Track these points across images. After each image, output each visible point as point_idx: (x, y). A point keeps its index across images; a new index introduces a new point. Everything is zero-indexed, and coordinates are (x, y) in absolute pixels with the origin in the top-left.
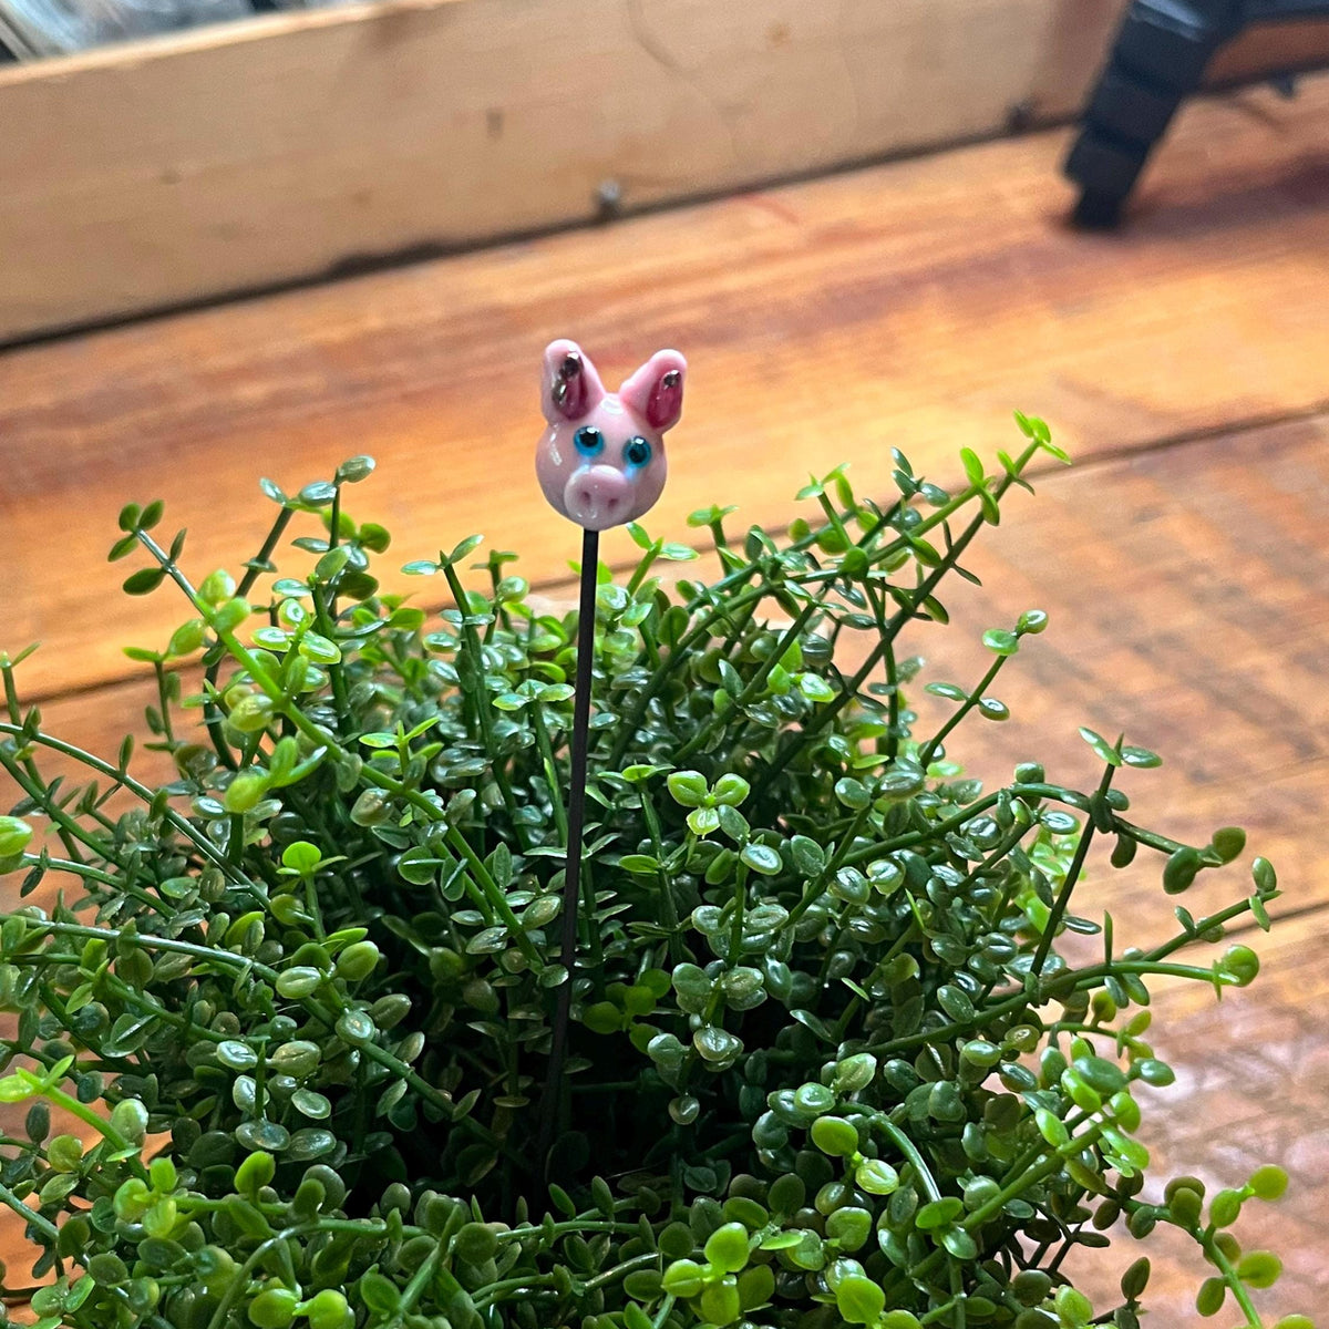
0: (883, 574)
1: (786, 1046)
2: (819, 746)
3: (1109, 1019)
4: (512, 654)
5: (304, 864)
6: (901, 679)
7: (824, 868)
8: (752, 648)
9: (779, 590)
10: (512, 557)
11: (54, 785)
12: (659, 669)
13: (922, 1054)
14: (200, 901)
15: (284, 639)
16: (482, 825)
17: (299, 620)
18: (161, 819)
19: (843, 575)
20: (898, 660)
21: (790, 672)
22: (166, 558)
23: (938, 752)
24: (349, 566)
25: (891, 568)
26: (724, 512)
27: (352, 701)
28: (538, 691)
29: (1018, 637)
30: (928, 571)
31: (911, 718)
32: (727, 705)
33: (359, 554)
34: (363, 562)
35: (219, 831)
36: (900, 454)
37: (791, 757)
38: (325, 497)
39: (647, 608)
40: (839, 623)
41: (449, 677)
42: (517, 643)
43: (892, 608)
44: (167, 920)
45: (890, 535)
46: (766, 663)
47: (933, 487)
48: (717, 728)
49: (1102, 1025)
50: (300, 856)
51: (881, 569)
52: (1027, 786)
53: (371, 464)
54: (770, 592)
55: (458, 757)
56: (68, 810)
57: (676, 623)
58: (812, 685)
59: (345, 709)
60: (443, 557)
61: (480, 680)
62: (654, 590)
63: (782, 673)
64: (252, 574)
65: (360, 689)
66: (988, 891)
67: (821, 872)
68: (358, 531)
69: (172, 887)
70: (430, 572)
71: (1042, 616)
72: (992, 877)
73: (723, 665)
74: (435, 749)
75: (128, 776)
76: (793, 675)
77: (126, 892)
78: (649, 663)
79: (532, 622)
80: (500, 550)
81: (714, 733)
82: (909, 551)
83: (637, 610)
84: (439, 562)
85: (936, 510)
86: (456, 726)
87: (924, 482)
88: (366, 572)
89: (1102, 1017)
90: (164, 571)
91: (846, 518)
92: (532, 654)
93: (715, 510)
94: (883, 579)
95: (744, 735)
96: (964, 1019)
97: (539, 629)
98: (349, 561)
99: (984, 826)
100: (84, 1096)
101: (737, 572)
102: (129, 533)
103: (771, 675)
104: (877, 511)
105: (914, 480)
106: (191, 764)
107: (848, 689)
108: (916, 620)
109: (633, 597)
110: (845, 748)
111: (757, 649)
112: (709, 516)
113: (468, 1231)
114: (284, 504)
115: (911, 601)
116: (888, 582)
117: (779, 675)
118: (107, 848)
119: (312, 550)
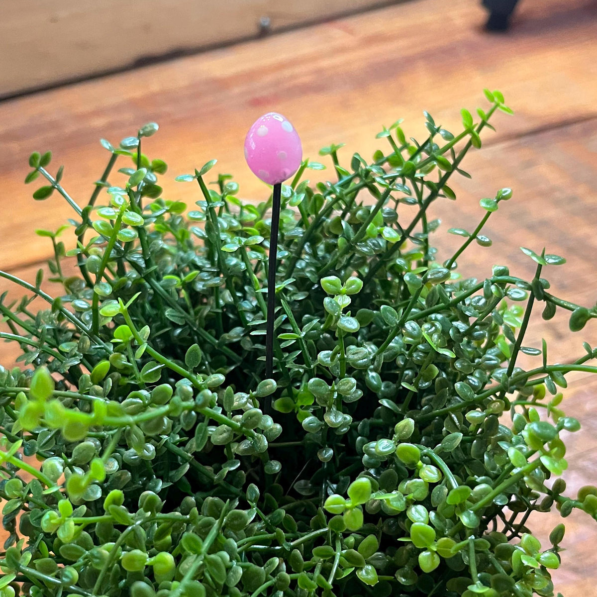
0: (422, 175)
1: (378, 417)
2: (391, 264)
3: (542, 398)
4: (233, 223)
5: (125, 336)
6: (430, 230)
7: (398, 322)
8: (357, 215)
9: (370, 184)
10: (229, 177)
11: (3, 296)
12: (309, 227)
13: (448, 419)
14: (77, 353)
15: (114, 214)
16: (220, 311)
17: (121, 204)
18: (58, 312)
19: (402, 176)
20: (429, 220)
21: (377, 227)
22: (53, 180)
23: (454, 265)
24: (146, 180)
25: (428, 171)
26: (338, 147)
27: (151, 250)
28: (244, 241)
29: (497, 202)
30: (444, 173)
31: (434, 251)
32: (345, 246)
33: (152, 175)
34: (154, 179)
35: (88, 318)
36: (428, 114)
37: (376, 271)
38: (133, 145)
39: (303, 196)
40: (397, 202)
41: (201, 235)
42: (235, 217)
43: (427, 192)
44: (62, 362)
46: (365, 222)
47: (446, 131)
48: (342, 256)
49: (538, 401)
50: (123, 332)
51: (421, 172)
52: (499, 278)
53: (156, 127)
54: (365, 185)
55: (207, 276)
56: (13, 310)
57: (318, 203)
58: (389, 233)
59: (148, 255)
60: (196, 172)
61: (218, 236)
62: (306, 187)
63: (373, 227)
64: (99, 188)
65: (155, 244)
66: (481, 332)
67: (396, 323)
68: (150, 164)
69: (65, 347)
70: (190, 180)
71: (509, 191)
72: (483, 325)
73: (343, 223)
74: (195, 274)
75: (41, 291)
76: (379, 228)
77: (40, 348)
78: (304, 225)
79: (242, 207)
80: (223, 174)
81: (340, 259)
82: (435, 163)
83: (297, 198)
84: (194, 175)
85: (448, 142)
86: (206, 262)
87: (441, 128)
88: (156, 184)
89: (538, 396)
90: (53, 187)
91: (402, 149)
92: (242, 223)
93: (333, 146)
94: (422, 178)
95: (352, 261)
96: (469, 399)
97: (245, 212)
99: (479, 300)
100: (28, 453)
101: (345, 178)
102: (34, 169)
103: (368, 228)
104: (418, 144)
105: (436, 127)
106: (72, 287)
107: (405, 234)
108: (439, 198)
109: (294, 191)
110: (404, 265)
111: (360, 215)
112: (330, 150)
113: (233, 514)
114: (113, 152)
115: (436, 188)
116: (425, 179)
117: (372, 229)
118: (32, 329)
119: (128, 174)
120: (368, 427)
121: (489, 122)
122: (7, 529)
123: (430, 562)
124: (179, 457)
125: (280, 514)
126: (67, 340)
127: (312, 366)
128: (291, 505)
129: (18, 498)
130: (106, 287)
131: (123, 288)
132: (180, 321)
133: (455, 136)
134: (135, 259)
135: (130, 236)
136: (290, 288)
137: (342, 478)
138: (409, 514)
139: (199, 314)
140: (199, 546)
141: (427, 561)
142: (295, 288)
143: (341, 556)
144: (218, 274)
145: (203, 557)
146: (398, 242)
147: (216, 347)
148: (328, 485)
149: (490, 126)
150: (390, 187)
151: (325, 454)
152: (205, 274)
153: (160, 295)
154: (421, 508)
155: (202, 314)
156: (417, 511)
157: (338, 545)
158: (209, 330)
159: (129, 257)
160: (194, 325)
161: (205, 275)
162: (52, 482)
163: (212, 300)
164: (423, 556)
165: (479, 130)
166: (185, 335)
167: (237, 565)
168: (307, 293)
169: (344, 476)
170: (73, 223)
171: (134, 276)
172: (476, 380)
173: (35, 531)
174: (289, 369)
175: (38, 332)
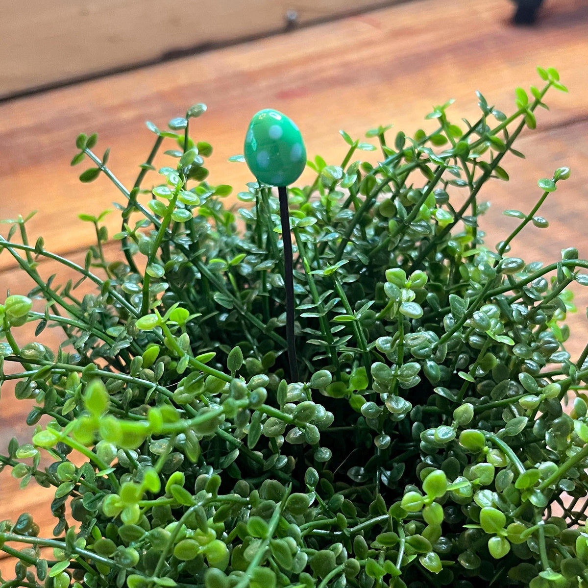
0: (476, 156)
1: (433, 404)
2: (444, 246)
5: (180, 319)
6: (479, 213)
8: (408, 196)
9: (422, 165)
11: (50, 280)
12: (360, 210)
14: (127, 336)
15: (169, 193)
16: (267, 295)
17: (176, 183)
18: (107, 294)
19: (454, 156)
20: (478, 204)
21: (429, 208)
22: (100, 162)
23: (507, 248)
24: (194, 164)
25: (481, 152)
26: (386, 128)
27: (199, 233)
28: (297, 222)
29: (555, 182)
30: (496, 153)
31: (482, 235)
32: (395, 229)
33: (199, 157)
34: (201, 161)
35: (137, 300)
36: (481, 95)
37: (427, 254)
38: (182, 125)
39: (355, 177)
40: (446, 184)
41: (249, 218)
43: (479, 173)
44: (111, 346)
45: (474, 138)
46: (417, 204)
47: (499, 112)
48: (395, 236)
50: (178, 314)
51: (474, 153)
52: (569, 261)
53: (205, 108)
54: (417, 166)
55: (255, 259)
56: (58, 293)
57: (369, 184)
58: (442, 215)
61: (270, 218)
62: (355, 169)
64: (144, 170)
69: (112, 331)
71: (567, 170)
73: (396, 203)
74: (242, 257)
75: (90, 273)
76: (431, 210)
77: (89, 332)
78: (353, 206)
81: (393, 239)
82: (489, 144)
83: (348, 180)
85: (500, 123)
86: (251, 245)
87: (495, 108)
88: (203, 166)
90: (100, 169)
93: (381, 128)
94: (475, 159)
98: (194, 162)
102: (80, 151)
103: (421, 209)
104: (469, 125)
105: (489, 107)
106: (116, 271)
107: (458, 216)
108: (491, 179)
109: (345, 171)
110: (457, 247)
111: (410, 196)
112: (377, 132)
113: (293, 498)
114: (159, 134)
115: (489, 168)
116: (478, 160)
117: (425, 210)
118: (79, 313)
119: (175, 156)
120: (421, 413)
121: (543, 100)
122: (56, 516)
123: (500, 547)
124: (228, 442)
125: (338, 500)
126: (113, 325)
127: (368, 349)
128: (346, 491)
129: (71, 481)
130: (158, 269)
131: (170, 272)
132: (228, 305)
133: (508, 116)
134: (183, 242)
135: (184, 216)
136: (340, 271)
137: (396, 465)
138: (475, 498)
139: (247, 298)
140: (264, 530)
141: (497, 547)
142: (345, 271)
143: (406, 542)
144: (266, 257)
145: (268, 542)
146: (450, 224)
147: (264, 332)
148: (382, 471)
149: (543, 105)
150: (445, 165)
151: (383, 441)
152: (253, 257)
153: (207, 278)
154: (487, 492)
155: (250, 298)
156: (484, 496)
157: (401, 531)
158: (257, 315)
159: (177, 240)
160: (242, 309)
161: (252, 259)
162: (106, 465)
163: (259, 284)
164: (492, 541)
165: (533, 109)
166: (233, 320)
167: (301, 551)
168: (358, 276)
169: (398, 462)
170: (118, 207)
171: (181, 260)
172: (534, 365)
173: (87, 516)
174: (340, 354)
175: (84, 317)
